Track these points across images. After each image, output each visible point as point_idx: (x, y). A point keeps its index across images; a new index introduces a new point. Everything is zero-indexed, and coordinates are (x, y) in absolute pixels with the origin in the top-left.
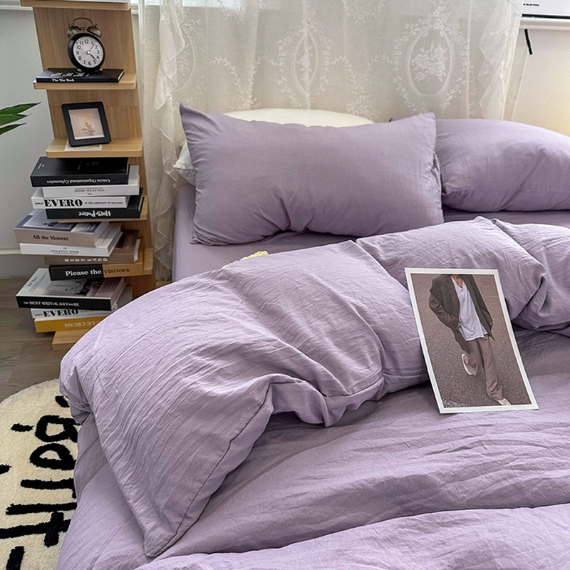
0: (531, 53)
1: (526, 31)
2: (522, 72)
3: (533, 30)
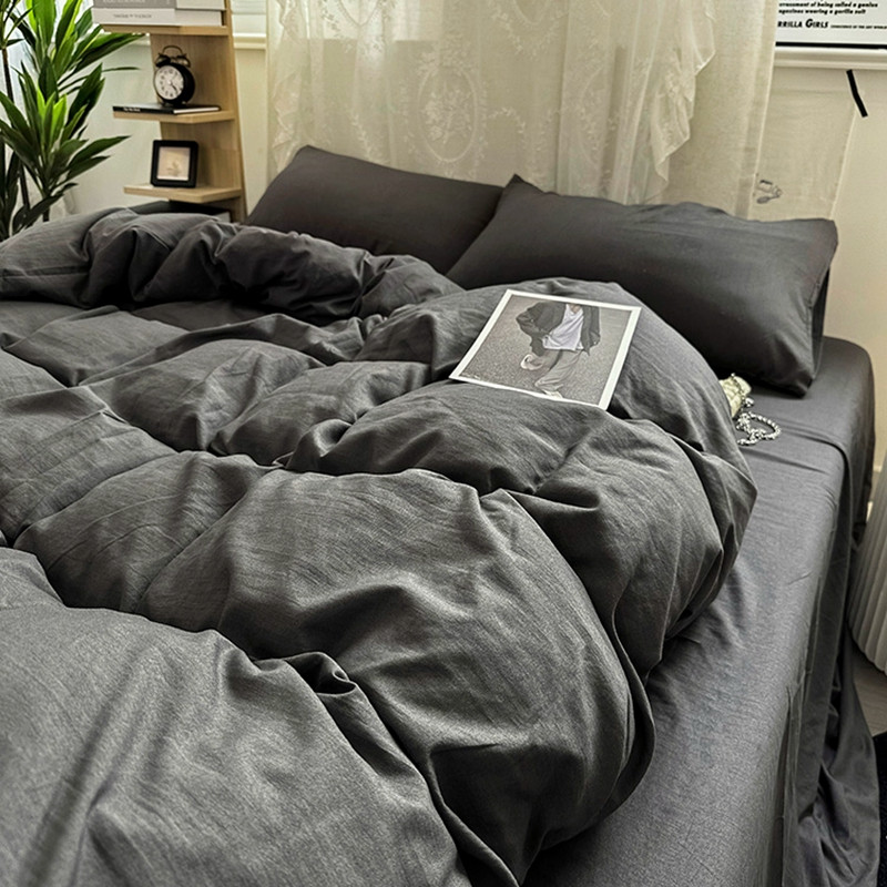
0: (864, 113)
1: (850, 73)
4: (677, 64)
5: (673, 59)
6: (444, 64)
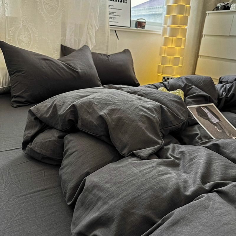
0: (118, 39)
1: (115, 31)
2: (116, 46)
3: (118, 30)
4: (91, 28)
5: (90, 27)
6: (24, 25)
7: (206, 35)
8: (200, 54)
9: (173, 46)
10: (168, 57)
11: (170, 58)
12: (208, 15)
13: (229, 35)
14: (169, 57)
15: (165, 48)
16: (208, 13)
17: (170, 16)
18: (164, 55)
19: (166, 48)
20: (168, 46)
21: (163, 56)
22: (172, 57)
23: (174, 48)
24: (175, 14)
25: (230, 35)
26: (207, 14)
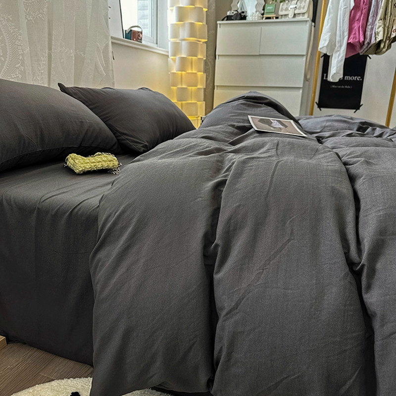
0: (114, 59)
7: (221, 55)
8: (215, 84)
9: (194, 72)
10: (188, 88)
11: (192, 89)
12: (220, 27)
13: (258, 54)
14: (190, 88)
15: (181, 74)
16: (220, 24)
17: (184, 24)
18: (182, 85)
19: (183, 75)
20: (188, 72)
21: (180, 86)
22: (193, 88)
23: (196, 73)
24: (193, 22)
25: (261, 53)
26: (218, 25)
